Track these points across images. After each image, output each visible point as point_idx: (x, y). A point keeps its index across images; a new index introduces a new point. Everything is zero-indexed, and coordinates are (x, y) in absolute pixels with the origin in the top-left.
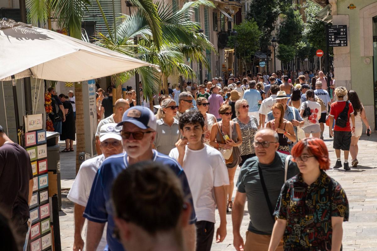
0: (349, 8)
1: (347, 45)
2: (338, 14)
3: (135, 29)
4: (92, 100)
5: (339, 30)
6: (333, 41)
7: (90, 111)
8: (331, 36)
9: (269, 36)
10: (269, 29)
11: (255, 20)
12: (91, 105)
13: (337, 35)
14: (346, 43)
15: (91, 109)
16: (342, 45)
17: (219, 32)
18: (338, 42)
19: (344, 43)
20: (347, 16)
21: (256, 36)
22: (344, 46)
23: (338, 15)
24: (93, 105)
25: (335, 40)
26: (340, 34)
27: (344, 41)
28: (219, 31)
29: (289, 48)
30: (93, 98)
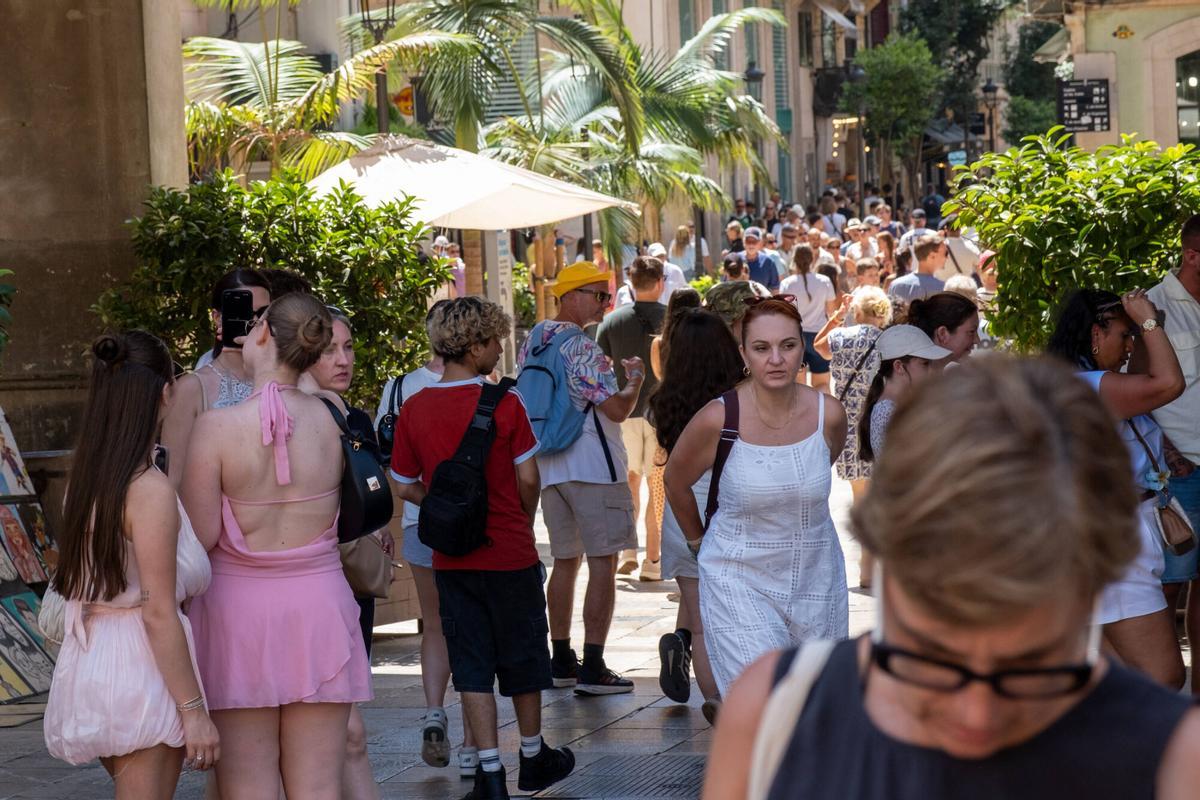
0: (1115, 34)
1: (1109, 129)
2: (1087, 51)
3: (586, 107)
4: (504, 264)
5: (1088, 90)
6: (1073, 120)
7: (501, 287)
8: (1069, 105)
9: (972, 78)
10: (972, 54)
11: (922, 35)
12: (502, 274)
13: (1084, 103)
14: (1108, 124)
15: (502, 283)
16: (1098, 128)
17: (818, 70)
18: (1086, 120)
19: (1102, 124)
20: (1112, 55)
21: (925, 79)
22: (1102, 130)
23: (1090, 56)
24: (505, 274)
25: (1080, 116)
26: (1090, 101)
27: (1102, 117)
28: (818, 64)
29: (1042, 110)
30: (505, 261)
